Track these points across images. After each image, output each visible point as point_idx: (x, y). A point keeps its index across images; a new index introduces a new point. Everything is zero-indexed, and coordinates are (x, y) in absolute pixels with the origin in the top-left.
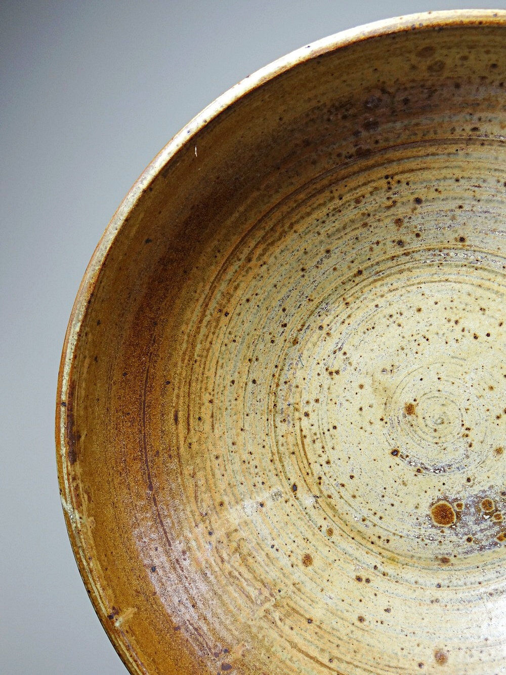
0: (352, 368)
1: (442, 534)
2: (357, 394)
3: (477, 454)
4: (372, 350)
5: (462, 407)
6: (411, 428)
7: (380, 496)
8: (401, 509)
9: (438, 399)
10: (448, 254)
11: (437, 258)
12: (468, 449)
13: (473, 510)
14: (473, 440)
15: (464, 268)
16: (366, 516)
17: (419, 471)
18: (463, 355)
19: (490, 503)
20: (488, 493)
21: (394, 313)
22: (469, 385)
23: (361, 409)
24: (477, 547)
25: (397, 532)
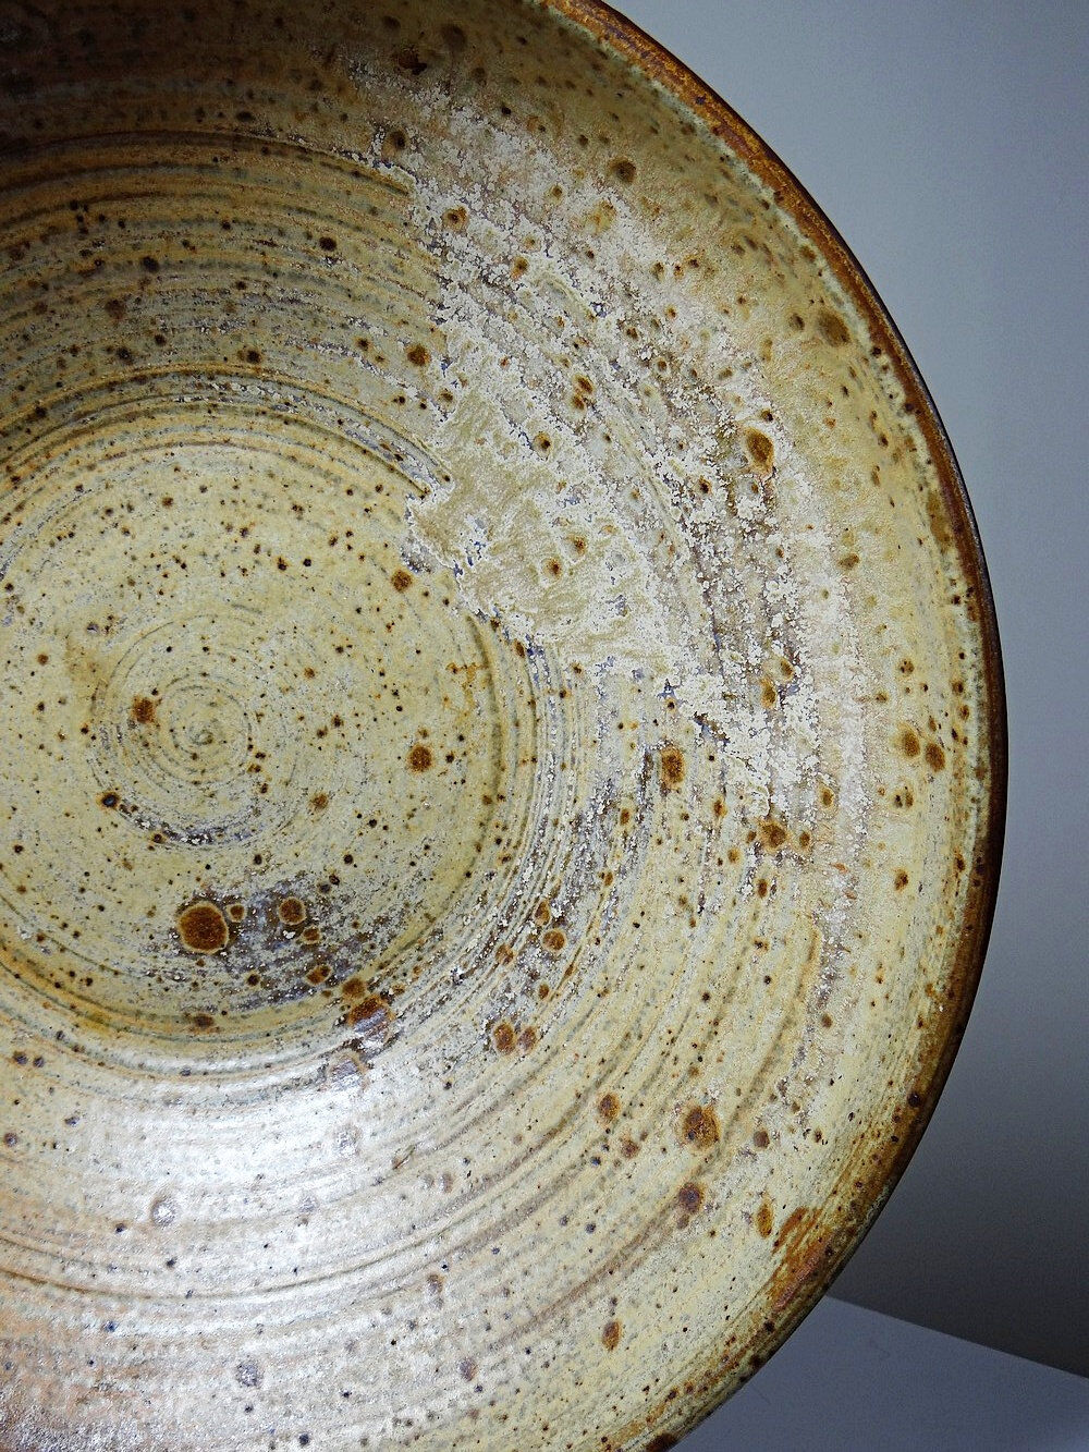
0: (25, 619)
1: (199, 968)
2: (33, 674)
3: (276, 808)
4: (67, 583)
5: (250, 709)
6: (145, 751)
7: (77, 889)
8: (119, 917)
9: (201, 692)
10: (227, 387)
11: (205, 394)
12: (260, 796)
13: (262, 920)
14: (270, 779)
15: (262, 419)
16: (45, 930)
17: (157, 839)
18: (256, 602)
19: (297, 907)
20: (293, 886)
21: (115, 505)
22: (265, 664)
23: (41, 707)
24: (267, 994)
25: (108, 964)
